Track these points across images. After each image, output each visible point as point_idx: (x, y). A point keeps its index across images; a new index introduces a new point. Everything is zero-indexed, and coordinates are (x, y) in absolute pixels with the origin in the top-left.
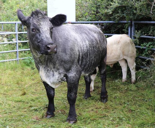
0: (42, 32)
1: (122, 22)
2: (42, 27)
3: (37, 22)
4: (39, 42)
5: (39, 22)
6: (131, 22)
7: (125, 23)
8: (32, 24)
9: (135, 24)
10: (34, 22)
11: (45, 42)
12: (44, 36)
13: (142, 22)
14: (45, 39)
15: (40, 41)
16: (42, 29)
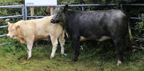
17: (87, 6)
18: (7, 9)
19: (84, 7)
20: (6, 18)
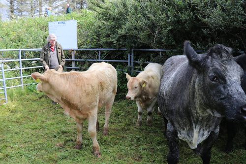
0: (228, 83)
1: (122, 49)
2: (228, 74)
3: (221, 66)
4: (222, 99)
5: (225, 66)
6: (131, 50)
7: (125, 51)
8: (211, 68)
9: (134, 51)
10: (216, 65)
11: (237, 101)
12: (233, 89)
13: (141, 50)
14: (236, 96)
15: (225, 98)
16: (230, 78)
17: (103, 50)
18: (34, 52)
19: (101, 51)
20: (33, 60)
